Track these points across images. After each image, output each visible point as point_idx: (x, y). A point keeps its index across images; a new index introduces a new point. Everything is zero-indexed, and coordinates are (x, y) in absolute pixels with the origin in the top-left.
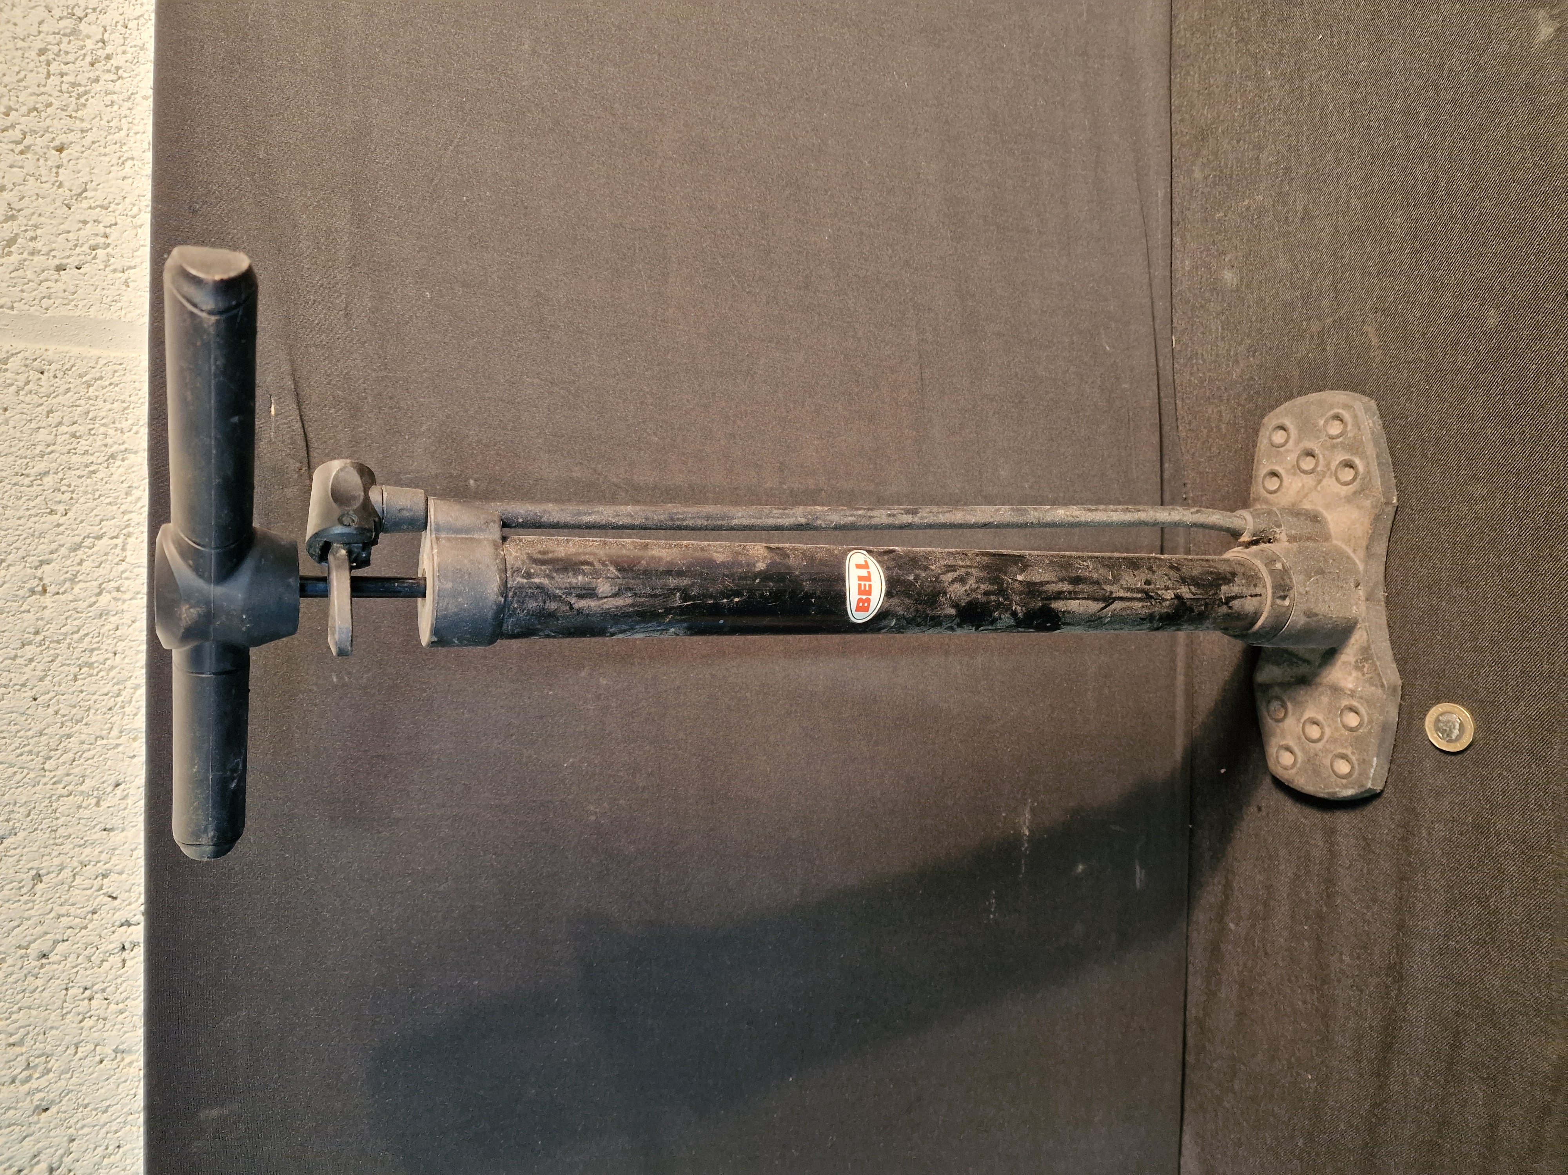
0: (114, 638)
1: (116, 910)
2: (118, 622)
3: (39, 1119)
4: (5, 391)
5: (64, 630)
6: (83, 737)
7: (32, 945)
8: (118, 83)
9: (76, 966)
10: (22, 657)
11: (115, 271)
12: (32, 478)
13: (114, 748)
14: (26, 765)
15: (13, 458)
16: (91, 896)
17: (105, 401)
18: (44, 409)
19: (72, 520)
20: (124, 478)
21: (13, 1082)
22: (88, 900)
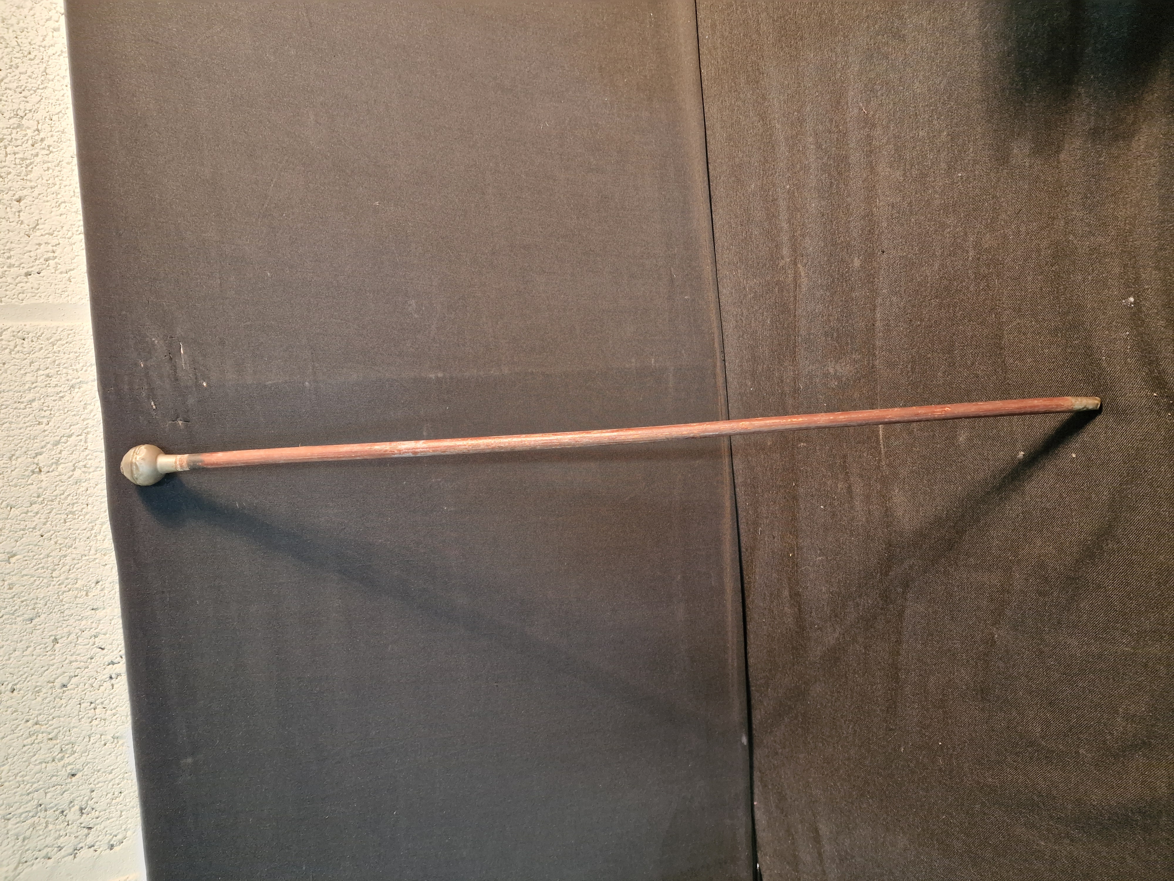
0: (86, 496)
1: (105, 655)
2: (87, 486)
3: (72, 781)
4: (3, 352)
5: (55, 493)
6: (74, 556)
7: (56, 680)
8: (50, 156)
9: (84, 690)
10: (31, 511)
11: (61, 273)
12: (25, 404)
13: (93, 561)
14: (41, 575)
15: (12, 393)
16: (89, 649)
17: (64, 353)
18: (28, 361)
19: (52, 427)
20: (81, 399)
21: (53, 760)
22: (87, 651)
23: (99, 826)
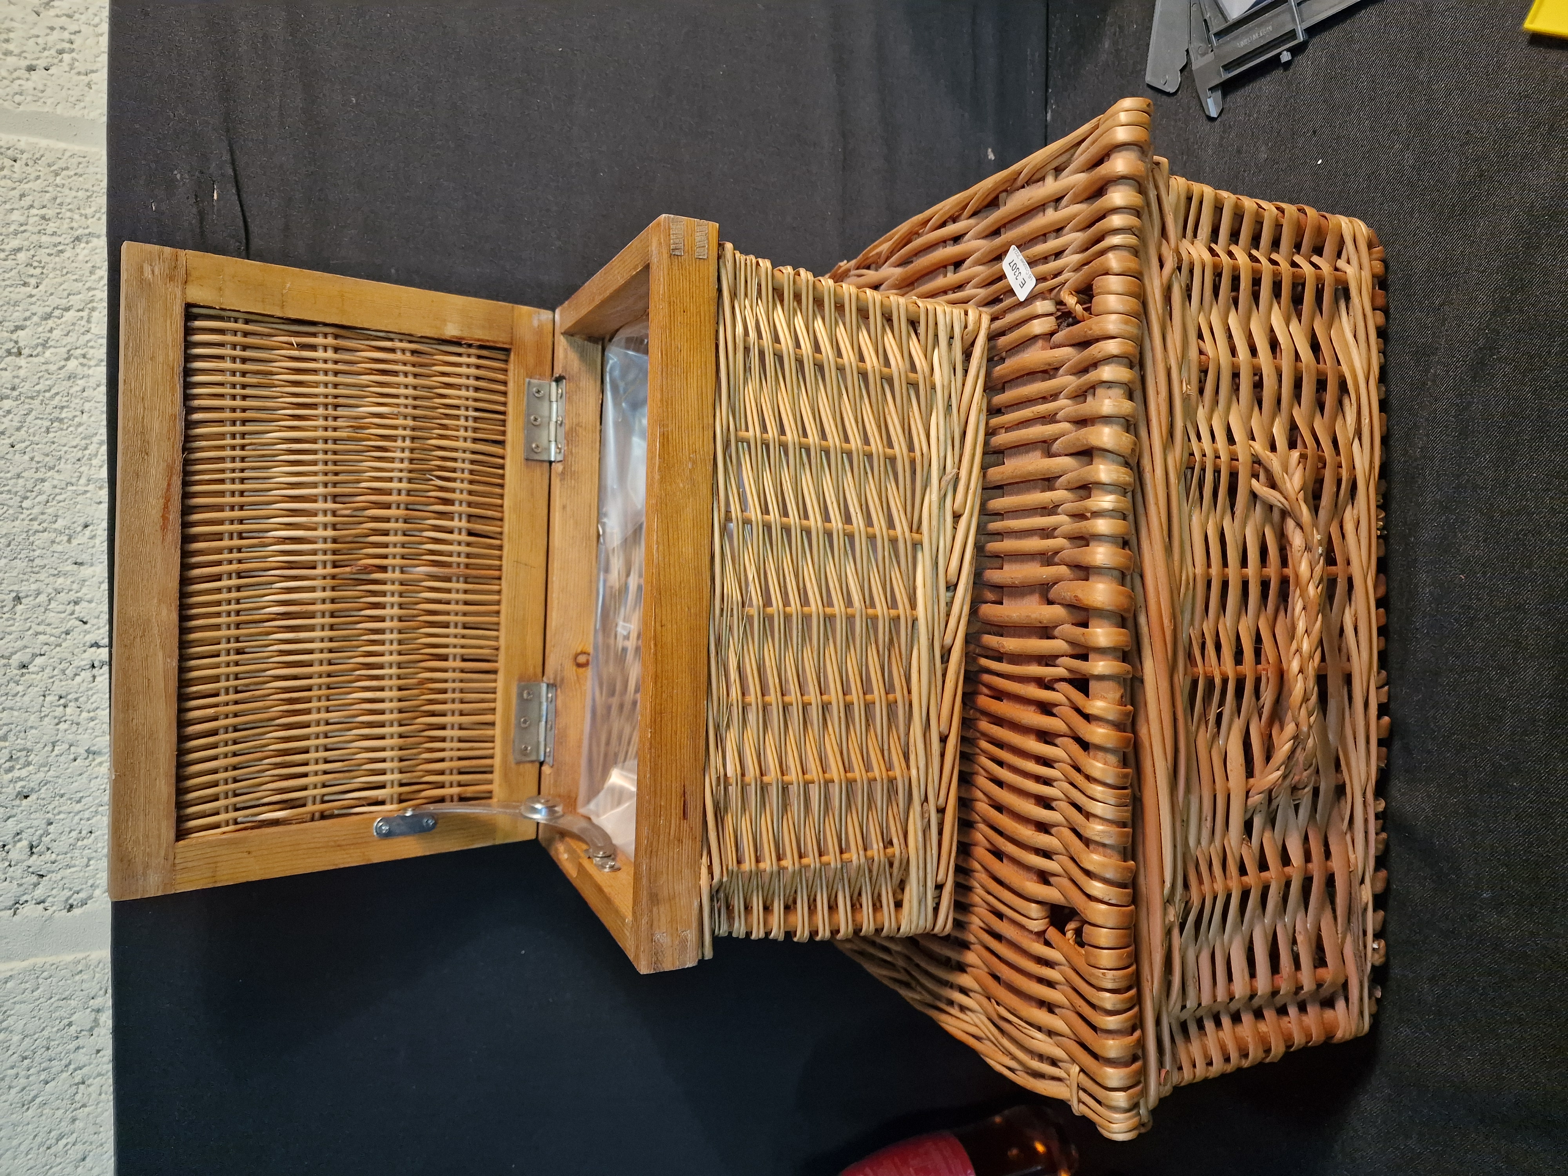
0: (82, 398)
1: (87, 632)
2: (83, 385)
3: (21, 804)
5: (37, 388)
6: (55, 482)
7: (14, 657)
9: (52, 677)
11: (79, 73)
12: (7, 253)
13: (82, 494)
16: (64, 619)
17: (71, 189)
18: (16, 193)
19: (43, 293)
20: (88, 259)
22: (62, 622)
23: (54, 874)
